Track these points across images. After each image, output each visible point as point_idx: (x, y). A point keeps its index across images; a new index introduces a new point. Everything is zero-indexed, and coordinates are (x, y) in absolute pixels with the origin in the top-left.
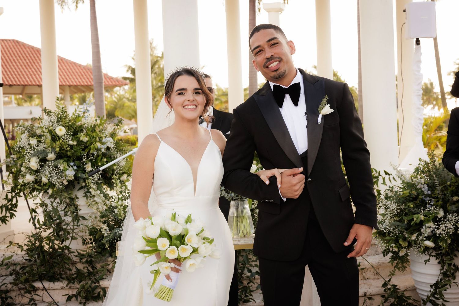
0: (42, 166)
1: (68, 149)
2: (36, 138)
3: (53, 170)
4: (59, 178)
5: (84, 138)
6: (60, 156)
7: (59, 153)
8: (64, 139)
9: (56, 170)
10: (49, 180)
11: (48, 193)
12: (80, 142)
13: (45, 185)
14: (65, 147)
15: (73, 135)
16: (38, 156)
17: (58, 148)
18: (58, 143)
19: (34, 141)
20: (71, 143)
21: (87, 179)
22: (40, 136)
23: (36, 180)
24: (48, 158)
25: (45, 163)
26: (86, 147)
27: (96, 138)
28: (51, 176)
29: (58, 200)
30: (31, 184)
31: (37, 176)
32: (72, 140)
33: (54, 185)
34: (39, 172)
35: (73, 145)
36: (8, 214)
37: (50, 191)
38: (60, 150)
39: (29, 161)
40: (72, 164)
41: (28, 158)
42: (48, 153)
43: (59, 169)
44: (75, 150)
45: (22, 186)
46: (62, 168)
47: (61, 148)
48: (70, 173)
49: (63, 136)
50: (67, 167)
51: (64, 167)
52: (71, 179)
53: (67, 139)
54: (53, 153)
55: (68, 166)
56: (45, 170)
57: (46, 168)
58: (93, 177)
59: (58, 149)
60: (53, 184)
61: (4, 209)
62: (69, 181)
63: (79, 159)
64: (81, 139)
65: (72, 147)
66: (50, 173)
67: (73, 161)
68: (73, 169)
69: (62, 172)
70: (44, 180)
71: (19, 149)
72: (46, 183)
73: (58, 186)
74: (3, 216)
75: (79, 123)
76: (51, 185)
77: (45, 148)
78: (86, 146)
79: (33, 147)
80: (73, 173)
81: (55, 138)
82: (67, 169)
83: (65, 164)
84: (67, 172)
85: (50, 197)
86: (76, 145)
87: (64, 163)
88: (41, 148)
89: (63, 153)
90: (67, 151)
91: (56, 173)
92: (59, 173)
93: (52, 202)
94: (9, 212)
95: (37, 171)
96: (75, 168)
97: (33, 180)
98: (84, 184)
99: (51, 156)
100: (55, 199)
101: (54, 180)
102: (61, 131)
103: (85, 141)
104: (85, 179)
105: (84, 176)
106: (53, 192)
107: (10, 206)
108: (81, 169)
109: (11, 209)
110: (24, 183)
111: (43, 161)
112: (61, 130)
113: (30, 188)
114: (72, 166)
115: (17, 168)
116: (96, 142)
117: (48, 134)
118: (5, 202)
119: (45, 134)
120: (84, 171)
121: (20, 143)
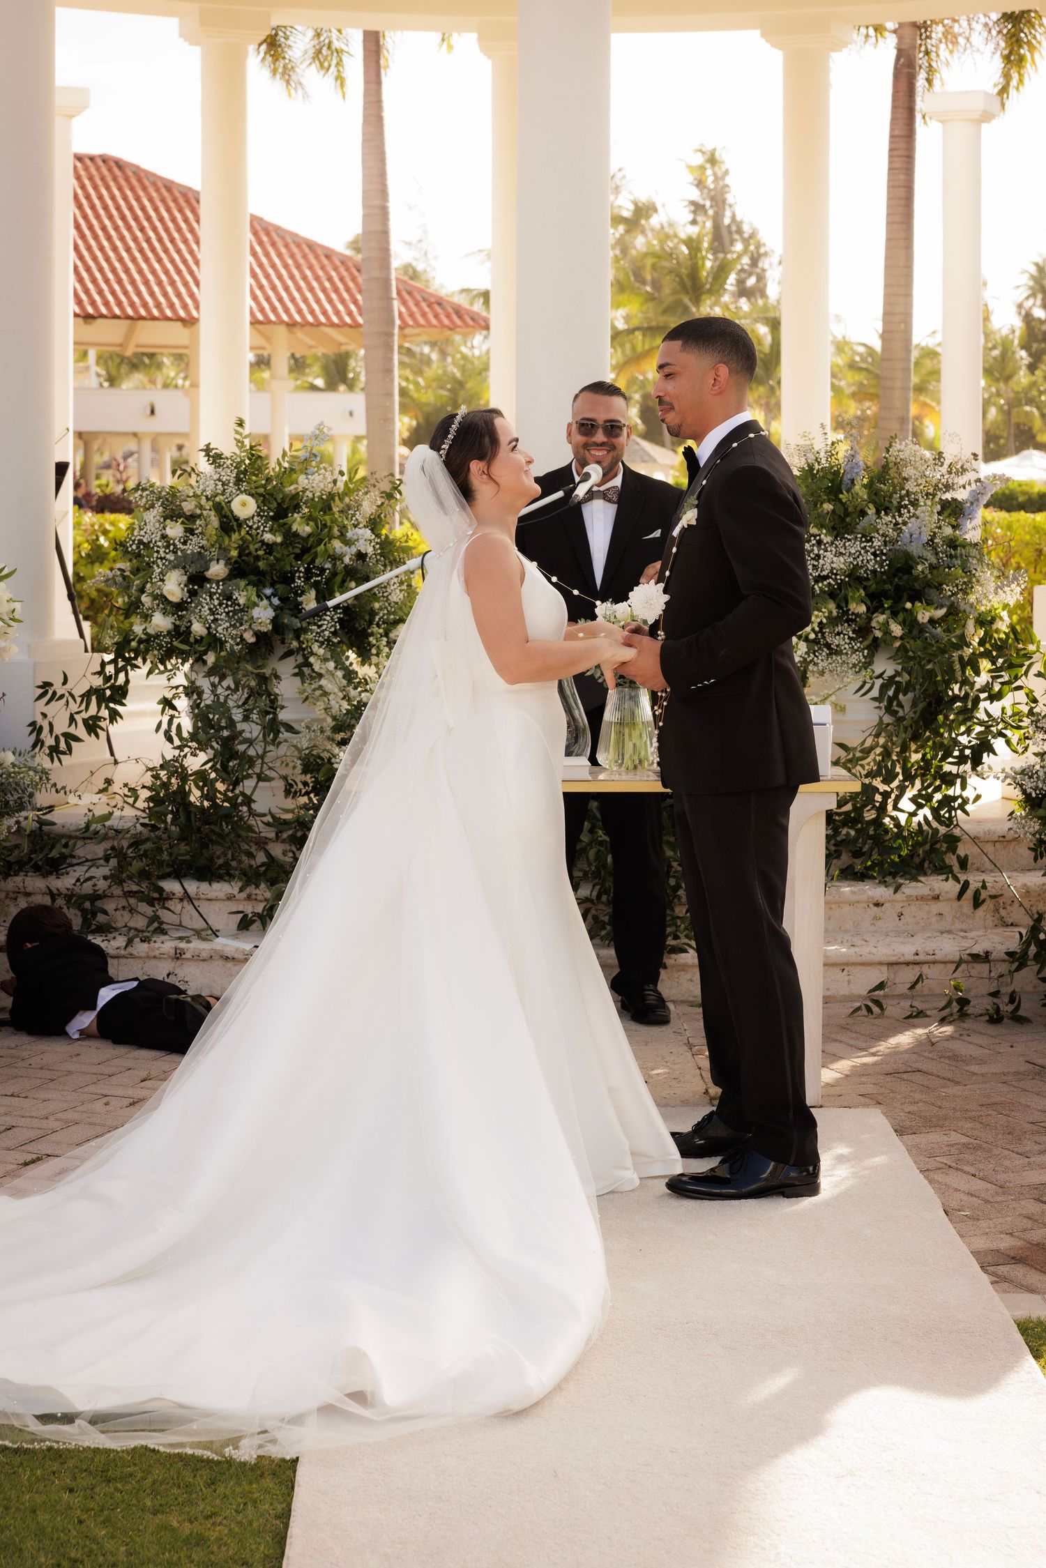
0: (192, 594)
1: (261, 553)
2: (183, 523)
3: (220, 605)
4: (234, 626)
5: (301, 527)
6: (240, 570)
7: (236, 562)
8: (251, 527)
9: (227, 606)
10: (208, 629)
11: (205, 662)
12: (290, 536)
13: (199, 641)
14: (252, 548)
15: (273, 519)
16: (184, 568)
17: (236, 548)
18: (235, 536)
19: (175, 530)
20: (268, 537)
21: (305, 630)
22: (192, 518)
23: (176, 627)
24: (209, 574)
25: (201, 587)
26: (305, 550)
27: (331, 529)
28: (215, 620)
29: (228, 682)
30: (164, 636)
31: (180, 618)
32: (271, 531)
33: (222, 643)
34: (186, 609)
35: (275, 543)
36: (105, 713)
37: (211, 658)
38: (240, 555)
39: (162, 580)
40: (268, 591)
41: (161, 573)
42: (211, 560)
43: (235, 603)
44: (278, 556)
45: (140, 642)
46: (242, 601)
47: (242, 549)
48: (263, 614)
49: (248, 519)
50: (254, 598)
51: (249, 599)
52: (264, 629)
53: (258, 528)
54: (222, 562)
55: (258, 596)
56: (200, 603)
57: (204, 598)
58: (319, 627)
59: (234, 553)
60: (220, 640)
61: (94, 698)
62: (258, 634)
63: (288, 579)
64: (294, 527)
65: (270, 548)
66: (212, 612)
67: (272, 585)
68: (271, 604)
69: (242, 610)
70: (198, 628)
71: (138, 548)
72: (202, 637)
73: (232, 646)
74: (91, 717)
75: (292, 487)
76: (213, 642)
77: (202, 547)
78: (304, 548)
79: (174, 544)
80: (270, 613)
81: (229, 523)
82: (255, 605)
83: (252, 591)
84: (256, 612)
85: (210, 673)
86: (282, 544)
87: (250, 587)
88: (192, 547)
89: (247, 563)
90: (257, 558)
91: (227, 613)
92: (235, 612)
93: (213, 685)
94: (107, 707)
95: (180, 606)
96: (276, 601)
97: (170, 627)
98: (295, 644)
99: (217, 569)
100: (223, 678)
101: (221, 630)
102: (243, 506)
103: (304, 535)
104: (298, 633)
105: (297, 623)
106: (217, 659)
107: (108, 693)
108: (288, 604)
109: (112, 699)
110: (146, 634)
111: (197, 580)
112: (244, 504)
113: (161, 647)
114: (268, 598)
115: (129, 597)
116: (331, 537)
117: (213, 513)
118: (98, 682)
119: (205, 513)
120: (297, 609)
121: (142, 533)
